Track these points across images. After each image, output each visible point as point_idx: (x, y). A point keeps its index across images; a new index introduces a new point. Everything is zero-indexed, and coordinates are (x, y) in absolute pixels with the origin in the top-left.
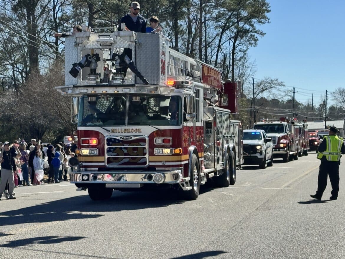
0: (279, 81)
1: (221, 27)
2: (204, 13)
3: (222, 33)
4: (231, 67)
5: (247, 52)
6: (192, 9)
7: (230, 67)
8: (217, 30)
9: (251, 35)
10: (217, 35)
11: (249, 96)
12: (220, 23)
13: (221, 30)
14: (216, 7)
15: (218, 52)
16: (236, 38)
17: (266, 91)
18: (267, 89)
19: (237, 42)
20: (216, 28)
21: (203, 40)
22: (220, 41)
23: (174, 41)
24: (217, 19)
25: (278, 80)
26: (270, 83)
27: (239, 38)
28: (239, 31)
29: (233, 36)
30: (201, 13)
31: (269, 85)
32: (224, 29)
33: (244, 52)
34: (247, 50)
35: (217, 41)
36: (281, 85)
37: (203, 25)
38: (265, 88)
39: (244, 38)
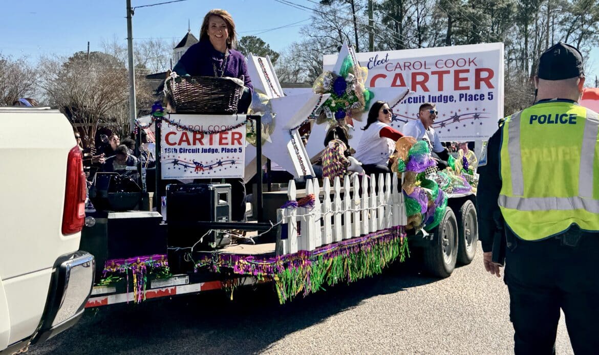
1: (566, 30)
2: (551, 18)
5: (590, 52)
6: (540, 15)
8: (562, 33)
9: (595, 37)
10: (563, 37)
12: (565, 27)
13: (566, 33)
14: (563, 11)
16: (580, 40)
19: (581, 43)
20: (561, 31)
24: (561, 23)
27: (583, 39)
28: (583, 33)
29: (577, 38)
30: (549, 17)
32: (569, 32)
33: (588, 52)
34: (590, 50)
37: (551, 28)
39: (588, 40)
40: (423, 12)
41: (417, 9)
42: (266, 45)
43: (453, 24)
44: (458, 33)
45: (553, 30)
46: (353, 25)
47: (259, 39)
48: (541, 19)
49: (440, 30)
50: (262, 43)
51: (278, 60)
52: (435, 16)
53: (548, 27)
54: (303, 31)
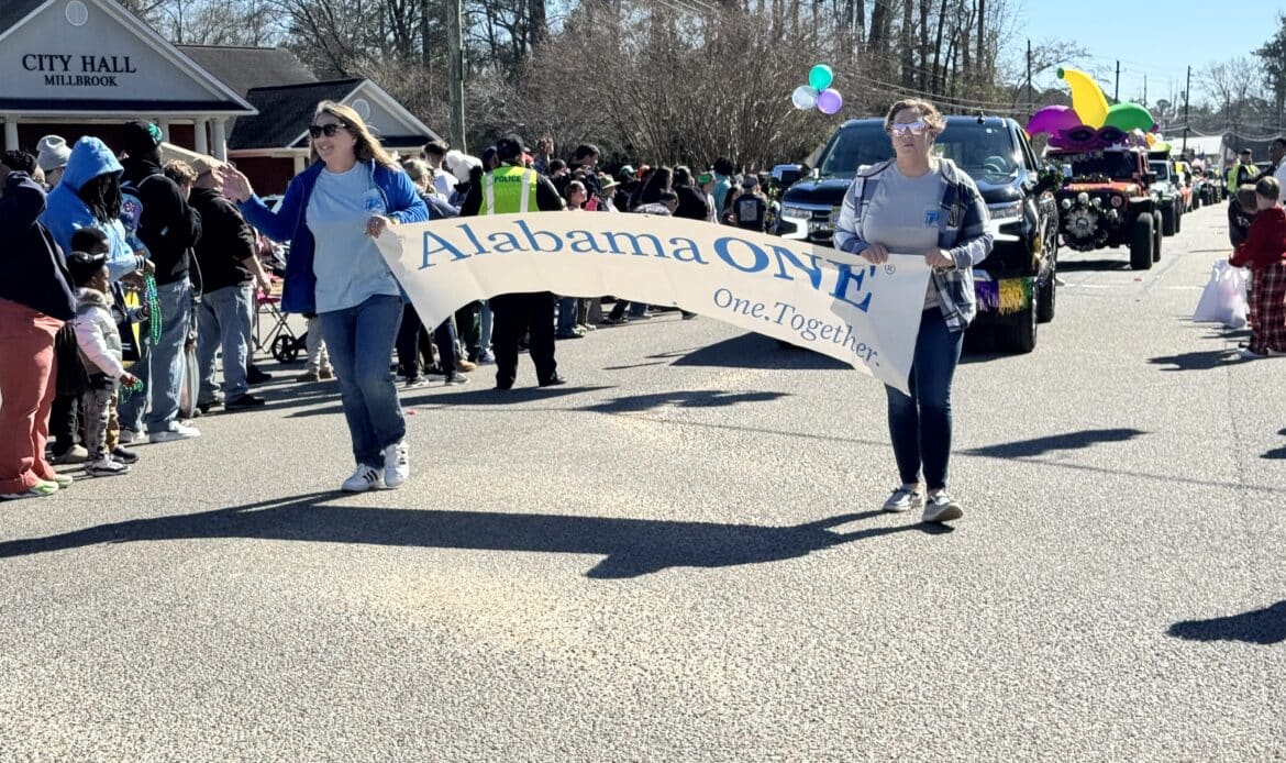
0: (1080, 47)
4: (977, 14)
7: (974, 15)
11: (1009, 81)
17: (1047, 69)
18: (1049, 65)
25: (1077, 44)
26: (1057, 52)
31: (1055, 56)
36: (1084, 55)
38: (1045, 64)
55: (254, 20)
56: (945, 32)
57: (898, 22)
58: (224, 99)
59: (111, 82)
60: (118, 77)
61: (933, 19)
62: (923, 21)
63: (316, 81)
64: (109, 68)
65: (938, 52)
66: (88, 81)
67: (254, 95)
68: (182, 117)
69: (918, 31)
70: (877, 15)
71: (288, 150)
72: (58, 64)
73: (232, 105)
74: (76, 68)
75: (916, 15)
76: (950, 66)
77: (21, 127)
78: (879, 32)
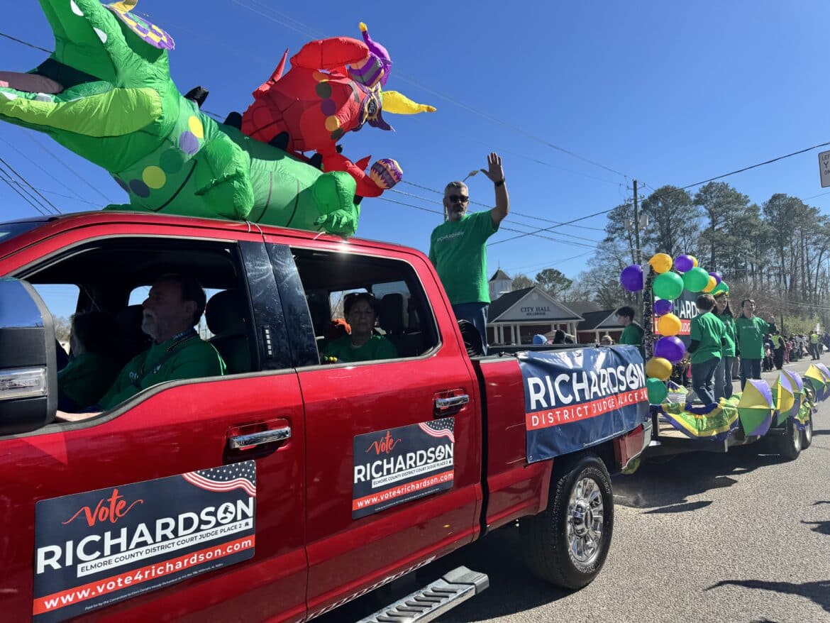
1: (820, 248)
2: (805, 240)
3: (821, 254)
6: (794, 238)
10: (817, 254)
13: (820, 251)
14: (815, 234)
15: (818, 267)
20: (815, 250)
21: (805, 258)
22: (820, 259)
23: (780, 262)
24: (815, 243)
30: (802, 240)
35: (817, 260)
37: (805, 248)
40: (689, 242)
41: (684, 240)
42: (562, 275)
43: (716, 250)
44: (721, 256)
45: (807, 250)
46: (630, 256)
47: (556, 271)
48: (796, 241)
49: (705, 254)
50: (559, 273)
51: (572, 285)
52: (700, 245)
53: (802, 247)
54: (590, 262)
55: (587, 294)
56: (818, 284)
57: (800, 282)
58: (574, 316)
59: (544, 314)
60: (546, 312)
61: (813, 281)
62: (809, 281)
63: (602, 310)
64: (544, 310)
65: (816, 291)
66: (538, 314)
67: (584, 315)
68: (563, 322)
69: (808, 285)
70: (792, 281)
71: (594, 330)
72: (530, 310)
73: (577, 318)
74: (535, 310)
75: (806, 279)
76: (821, 294)
77: (520, 327)
78: (793, 286)
